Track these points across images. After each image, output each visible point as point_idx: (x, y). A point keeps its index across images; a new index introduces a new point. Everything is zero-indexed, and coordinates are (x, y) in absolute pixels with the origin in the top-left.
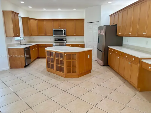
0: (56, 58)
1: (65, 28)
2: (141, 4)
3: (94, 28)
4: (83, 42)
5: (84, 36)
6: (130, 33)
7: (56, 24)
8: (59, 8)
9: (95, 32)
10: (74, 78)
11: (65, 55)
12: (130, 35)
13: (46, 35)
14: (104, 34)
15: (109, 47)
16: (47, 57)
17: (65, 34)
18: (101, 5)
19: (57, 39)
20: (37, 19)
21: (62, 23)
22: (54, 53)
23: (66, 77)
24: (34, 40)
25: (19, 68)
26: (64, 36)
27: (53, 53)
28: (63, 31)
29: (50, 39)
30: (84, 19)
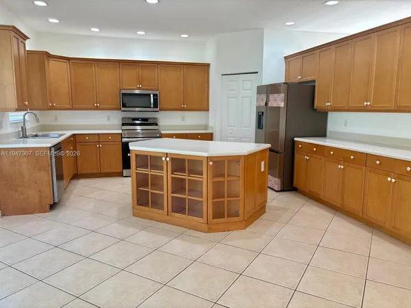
0: (172, 174)
1: (156, 88)
2: (405, 28)
3: (244, 90)
4: (206, 127)
5: (208, 110)
6: (369, 103)
7: (129, 75)
8: (140, 31)
9: (244, 99)
10: (233, 230)
11: (211, 163)
12: (369, 108)
13: (97, 108)
14: (282, 105)
15: (296, 139)
16: (137, 173)
17: (156, 105)
18: (263, 29)
19: (129, 118)
20: (69, 59)
21: (147, 73)
22: (168, 159)
23: (210, 230)
24: (56, 123)
25: (32, 212)
26: (155, 109)
27: (164, 159)
28: (152, 95)
29: (109, 118)
30: (208, 65)
